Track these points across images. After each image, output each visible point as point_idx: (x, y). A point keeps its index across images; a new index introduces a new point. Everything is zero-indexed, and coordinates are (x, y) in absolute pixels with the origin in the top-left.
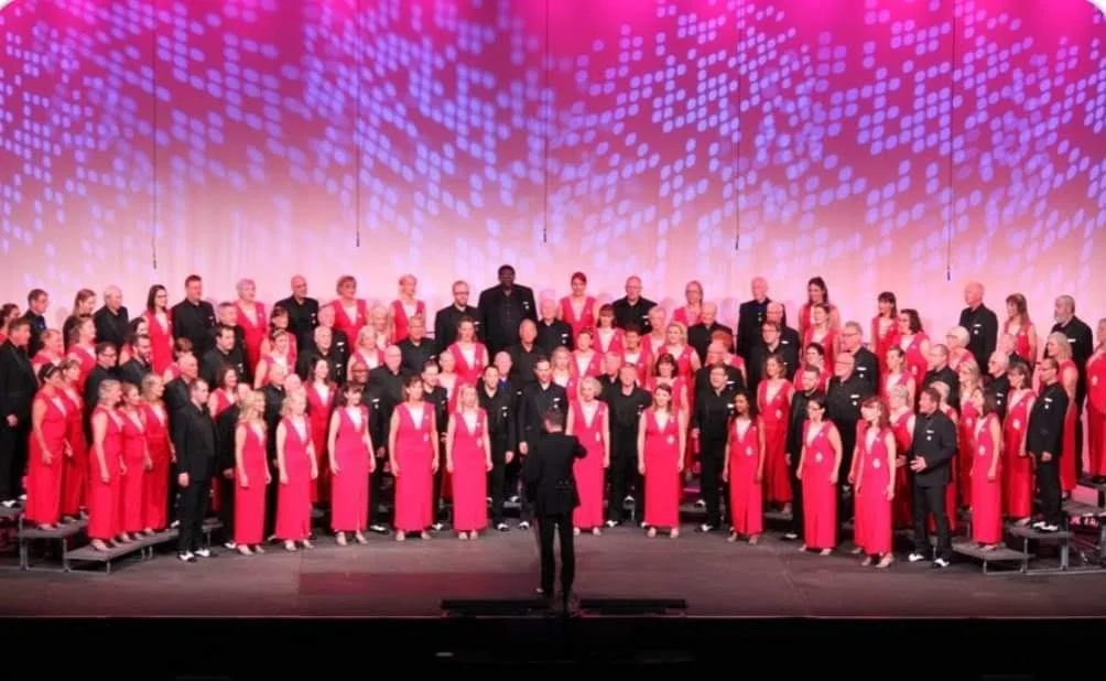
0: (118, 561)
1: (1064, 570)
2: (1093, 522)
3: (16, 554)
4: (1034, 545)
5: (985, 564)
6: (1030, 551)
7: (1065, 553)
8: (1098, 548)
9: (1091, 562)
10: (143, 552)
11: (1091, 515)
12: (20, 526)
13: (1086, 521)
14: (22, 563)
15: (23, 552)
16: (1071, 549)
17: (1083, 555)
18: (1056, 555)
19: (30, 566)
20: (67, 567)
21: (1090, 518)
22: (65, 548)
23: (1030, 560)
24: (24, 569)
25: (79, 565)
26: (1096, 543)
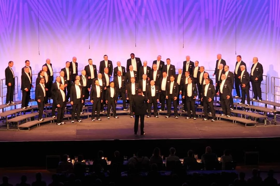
0: (32, 127)
1: (265, 125)
2: (273, 114)
3: (6, 126)
4: (258, 120)
5: (246, 124)
6: (257, 121)
7: (265, 121)
8: (274, 120)
9: (272, 124)
10: (38, 125)
11: (272, 112)
12: (7, 119)
13: (271, 113)
14: (8, 128)
15: (8, 125)
16: (267, 120)
17: (270, 122)
18: (264, 122)
19: (9, 129)
20: (19, 129)
21: (272, 113)
22: (18, 124)
23: (257, 123)
24: (8, 129)
25: (22, 129)
26: (273, 119)
